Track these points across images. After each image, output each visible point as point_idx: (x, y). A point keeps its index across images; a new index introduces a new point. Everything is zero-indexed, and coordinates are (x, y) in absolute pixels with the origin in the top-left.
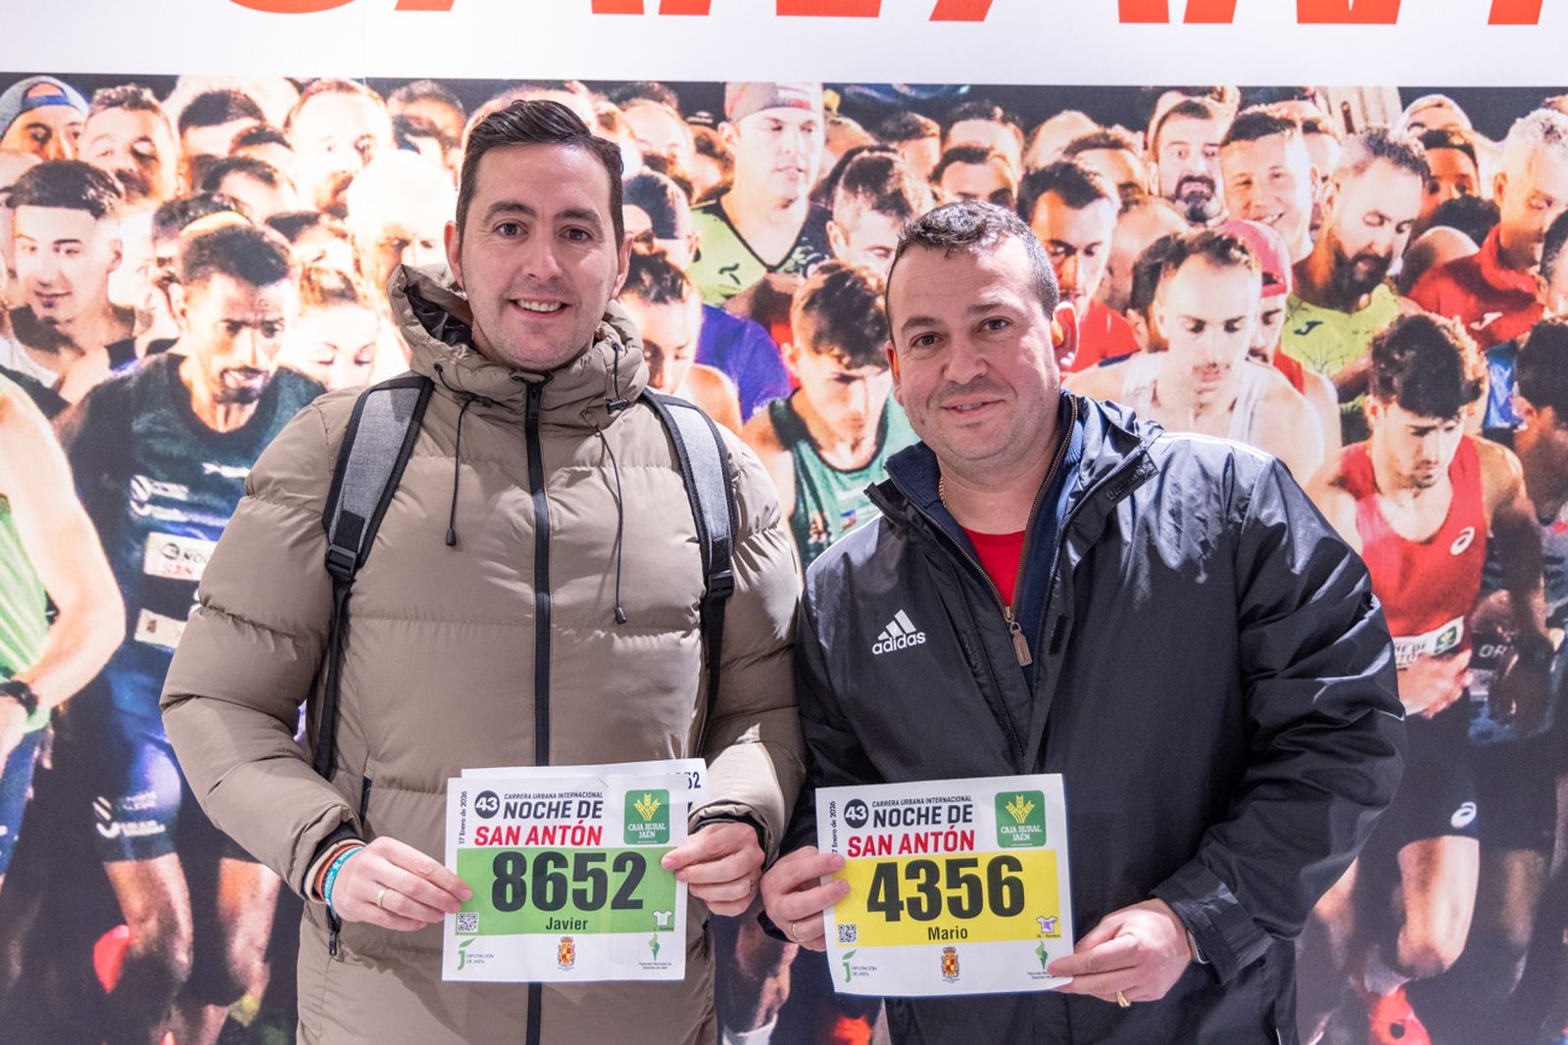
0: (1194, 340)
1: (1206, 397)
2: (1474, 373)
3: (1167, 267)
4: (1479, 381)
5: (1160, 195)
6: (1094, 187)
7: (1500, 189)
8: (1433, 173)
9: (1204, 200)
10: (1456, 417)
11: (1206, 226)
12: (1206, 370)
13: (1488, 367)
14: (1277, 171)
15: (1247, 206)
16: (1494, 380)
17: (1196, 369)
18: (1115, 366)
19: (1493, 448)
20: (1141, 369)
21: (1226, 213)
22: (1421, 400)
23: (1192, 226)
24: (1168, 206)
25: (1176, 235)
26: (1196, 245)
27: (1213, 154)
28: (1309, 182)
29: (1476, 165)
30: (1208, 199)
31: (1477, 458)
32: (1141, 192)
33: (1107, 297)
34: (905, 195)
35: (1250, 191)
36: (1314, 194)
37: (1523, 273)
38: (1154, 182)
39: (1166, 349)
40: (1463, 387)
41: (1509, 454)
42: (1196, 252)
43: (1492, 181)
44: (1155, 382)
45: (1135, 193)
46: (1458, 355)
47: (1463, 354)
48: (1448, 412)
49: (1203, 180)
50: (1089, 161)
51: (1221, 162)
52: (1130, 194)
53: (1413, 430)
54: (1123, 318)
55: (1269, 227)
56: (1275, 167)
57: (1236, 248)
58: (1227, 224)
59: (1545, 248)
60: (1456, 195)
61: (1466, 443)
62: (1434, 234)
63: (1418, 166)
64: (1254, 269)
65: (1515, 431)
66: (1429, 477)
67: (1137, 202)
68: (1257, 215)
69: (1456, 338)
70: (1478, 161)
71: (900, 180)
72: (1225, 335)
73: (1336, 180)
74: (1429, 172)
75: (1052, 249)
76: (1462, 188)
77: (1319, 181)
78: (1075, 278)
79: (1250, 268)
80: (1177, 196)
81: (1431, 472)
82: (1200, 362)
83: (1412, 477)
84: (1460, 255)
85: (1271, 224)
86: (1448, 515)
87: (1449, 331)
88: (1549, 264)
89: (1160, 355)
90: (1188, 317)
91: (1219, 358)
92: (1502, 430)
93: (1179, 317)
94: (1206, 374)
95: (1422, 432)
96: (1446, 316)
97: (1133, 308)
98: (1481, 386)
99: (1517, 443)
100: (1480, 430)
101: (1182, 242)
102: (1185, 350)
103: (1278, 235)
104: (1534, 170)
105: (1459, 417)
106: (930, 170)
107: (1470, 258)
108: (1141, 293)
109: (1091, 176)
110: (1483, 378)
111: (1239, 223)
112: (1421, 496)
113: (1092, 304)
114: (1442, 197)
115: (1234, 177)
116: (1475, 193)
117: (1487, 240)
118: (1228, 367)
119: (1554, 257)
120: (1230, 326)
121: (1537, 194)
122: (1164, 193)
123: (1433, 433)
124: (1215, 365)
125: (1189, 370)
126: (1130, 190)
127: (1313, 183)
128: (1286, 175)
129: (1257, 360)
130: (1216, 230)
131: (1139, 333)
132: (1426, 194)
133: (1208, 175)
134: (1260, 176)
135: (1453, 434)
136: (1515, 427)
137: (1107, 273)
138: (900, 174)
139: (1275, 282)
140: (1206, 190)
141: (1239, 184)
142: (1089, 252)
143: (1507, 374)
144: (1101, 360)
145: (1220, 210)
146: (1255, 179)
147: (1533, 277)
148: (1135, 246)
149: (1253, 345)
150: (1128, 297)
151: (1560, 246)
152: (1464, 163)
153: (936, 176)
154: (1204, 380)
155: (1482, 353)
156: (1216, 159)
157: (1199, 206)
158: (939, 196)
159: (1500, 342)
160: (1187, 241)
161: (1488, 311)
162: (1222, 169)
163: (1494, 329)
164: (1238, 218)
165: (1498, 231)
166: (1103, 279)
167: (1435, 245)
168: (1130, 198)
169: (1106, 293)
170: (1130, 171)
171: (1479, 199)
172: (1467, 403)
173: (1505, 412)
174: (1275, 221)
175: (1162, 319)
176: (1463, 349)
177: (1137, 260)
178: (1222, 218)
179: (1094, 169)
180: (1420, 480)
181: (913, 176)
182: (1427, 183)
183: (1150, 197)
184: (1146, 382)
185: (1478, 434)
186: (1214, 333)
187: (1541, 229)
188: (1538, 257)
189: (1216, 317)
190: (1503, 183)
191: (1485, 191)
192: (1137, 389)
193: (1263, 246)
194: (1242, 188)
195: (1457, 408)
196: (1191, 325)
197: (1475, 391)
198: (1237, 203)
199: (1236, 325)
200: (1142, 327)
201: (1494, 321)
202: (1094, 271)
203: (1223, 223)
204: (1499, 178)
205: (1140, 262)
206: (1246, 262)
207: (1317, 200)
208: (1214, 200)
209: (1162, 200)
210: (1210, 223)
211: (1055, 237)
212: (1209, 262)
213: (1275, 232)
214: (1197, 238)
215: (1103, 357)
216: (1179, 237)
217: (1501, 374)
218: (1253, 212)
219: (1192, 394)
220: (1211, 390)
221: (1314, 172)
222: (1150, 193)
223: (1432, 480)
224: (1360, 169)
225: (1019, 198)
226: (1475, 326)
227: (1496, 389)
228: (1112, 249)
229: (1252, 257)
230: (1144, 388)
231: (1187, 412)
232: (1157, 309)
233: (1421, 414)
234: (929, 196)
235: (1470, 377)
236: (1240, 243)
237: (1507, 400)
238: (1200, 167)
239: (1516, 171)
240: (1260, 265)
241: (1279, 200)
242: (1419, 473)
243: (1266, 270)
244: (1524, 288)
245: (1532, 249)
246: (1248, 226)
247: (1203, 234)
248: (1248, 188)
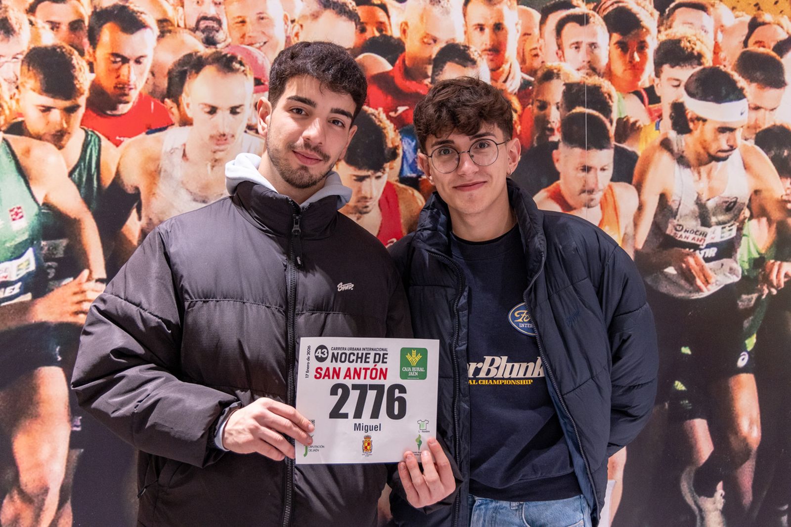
0: (211, 119)
1: (219, 155)
2: (392, 143)
3: (191, 72)
4: (396, 148)
5: (185, 28)
6: (141, 21)
7: (404, 32)
8: (362, 20)
9: (214, 32)
10: (382, 170)
11: (216, 48)
12: (218, 137)
13: (401, 140)
14: (262, 16)
15: (243, 36)
16: (406, 147)
17: (212, 137)
18: (157, 134)
19: (406, 190)
20: (174, 137)
21: (229, 40)
22: (360, 159)
23: (207, 47)
24: (190, 34)
25: (196, 53)
26: (210, 59)
27: (220, 4)
28: (283, 23)
29: (389, 17)
30: (217, 31)
31: (397, 195)
32: (173, 25)
33: (150, 91)
34: (10, 21)
35: (244, 28)
36: (286, 31)
37: (421, 83)
38: (181, 19)
39: (191, 124)
40: (386, 152)
41: (417, 193)
42: (210, 64)
43: (399, 26)
44: (185, 145)
45: (168, 26)
46: (382, 132)
47: (385, 131)
48: (377, 166)
49: (213, 19)
50: (137, 5)
51: (225, 8)
52: (165, 26)
53: (355, 178)
54: (162, 104)
55: (257, 50)
56: (260, 13)
57: (236, 63)
58: (230, 47)
59: (433, 68)
60: (377, 34)
61: (389, 185)
62: (364, 57)
63: (352, 16)
64: (249, 76)
65: (420, 179)
66: (367, 207)
67: (170, 31)
68: (250, 42)
69: (381, 122)
70: (390, 14)
71: (6, 11)
72: (231, 117)
73: (300, 22)
74: (359, 19)
75: (112, 59)
76: (380, 30)
77: (289, 23)
78: (128, 78)
79: (246, 75)
80: (196, 29)
81: (368, 204)
82: (214, 132)
83: (356, 207)
84: (381, 71)
85: (259, 48)
86: (380, 231)
87: (375, 117)
88: (436, 78)
89: (187, 128)
90: (206, 105)
91: (227, 131)
92: (411, 178)
93: (199, 104)
94: (218, 140)
95: (361, 179)
96: (373, 108)
97: (169, 98)
98: (397, 151)
99: (421, 187)
100: (398, 178)
101: (201, 57)
102: (203, 125)
103: (264, 55)
104: (425, 21)
105: (384, 170)
106: (27, 6)
107: (388, 73)
108: (173, 89)
109: (139, 14)
110: (398, 146)
111: (238, 46)
112: (362, 219)
113: (140, 94)
114: (368, 35)
115: (234, 18)
116: (389, 34)
117: (398, 62)
118: (233, 136)
119: (439, 74)
120: (234, 111)
121: (427, 35)
122: (188, 27)
123: (368, 180)
124: (224, 135)
125: (207, 137)
126: (165, 24)
127: (286, 24)
128: (268, 18)
129: (252, 132)
130: (223, 50)
131: (173, 114)
132: (358, 33)
133: (216, 16)
134: (251, 18)
135: (381, 180)
136: (420, 176)
137: (150, 76)
138: (6, 8)
139: (263, 84)
140: (216, 26)
141: (237, 23)
142: (138, 61)
143: (413, 144)
144: (147, 130)
145: (225, 39)
146: (248, 20)
147: (427, 85)
148: (169, 59)
149: (249, 123)
150: (165, 91)
151: (443, 67)
152: (381, 15)
153: (32, 10)
154: (217, 145)
155: (397, 131)
156: (222, 7)
157: (211, 35)
158: (34, 23)
159: (408, 124)
160: (204, 57)
161: (400, 106)
162: (226, 13)
163: (404, 116)
164: (237, 43)
165: (404, 56)
166: (148, 79)
167: (365, 64)
168: (166, 29)
169: (150, 88)
170: (165, 12)
171: (391, 37)
172: (388, 162)
173: (413, 168)
174: (262, 46)
175: (188, 105)
176: (385, 128)
177: (171, 68)
178: (227, 43)
179: (141, 9)
180: (360, 209)
181: (16, 9)
182: (358, 26)
183: (179, 29)
184: (178, 144)
185: (396, 181)
186: (223, 116)
187: (431, 56)
188: (430, 73)
189: (224, 104)
190: (406, 28)
191: (395, 32)
192: (172, 149)
193: (254, 61)
194: (240, 25)
195: (383, 165)
196: (208, 110)
197: (394, 155)
198: (236, 34)
199: (238, 110)
200: (175, 110)
201: (404, 112)
202: (141, 74)
203: (227, 46)
204: (403, 25)
205: (173, 69)
206: (243, 71)
207: (288, 34)
208: (221, 32)
209: (187, 30)
210: (219, 46)
211: (114, 52)
212: (219, 70)
213: (262, 53)
214: (211, 55)
215: (148, 128)
216: (199, 54)
217: (410, 144)
218: (247, 40)
219: (210, 153)
220: (222, 151)
221: (286, 17)
222: (178, 26)
223: (368, 209)
224: (315, 16)
225: (89, 26)
226: (392, 114)
227: (407, 153)
228: (154, 60)
229: (247, 68)
230: (177, 148)
231: (206, 164)
232: (184, 99)
233: (360, 168)
234: (27, 22)
235: (390, 145)
236: (239, 59)
237: (414, 160)
238: (212, 11)
239: (414, 21)
240: (252, 73)
241: (263, 33)
242: (360, 204)
243: (256, 76)
244: (421, 91)
245: (426, 68)
246: (244, 48)
247: (214, 53)
248: (243, 25)
